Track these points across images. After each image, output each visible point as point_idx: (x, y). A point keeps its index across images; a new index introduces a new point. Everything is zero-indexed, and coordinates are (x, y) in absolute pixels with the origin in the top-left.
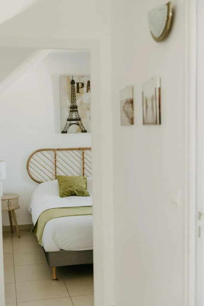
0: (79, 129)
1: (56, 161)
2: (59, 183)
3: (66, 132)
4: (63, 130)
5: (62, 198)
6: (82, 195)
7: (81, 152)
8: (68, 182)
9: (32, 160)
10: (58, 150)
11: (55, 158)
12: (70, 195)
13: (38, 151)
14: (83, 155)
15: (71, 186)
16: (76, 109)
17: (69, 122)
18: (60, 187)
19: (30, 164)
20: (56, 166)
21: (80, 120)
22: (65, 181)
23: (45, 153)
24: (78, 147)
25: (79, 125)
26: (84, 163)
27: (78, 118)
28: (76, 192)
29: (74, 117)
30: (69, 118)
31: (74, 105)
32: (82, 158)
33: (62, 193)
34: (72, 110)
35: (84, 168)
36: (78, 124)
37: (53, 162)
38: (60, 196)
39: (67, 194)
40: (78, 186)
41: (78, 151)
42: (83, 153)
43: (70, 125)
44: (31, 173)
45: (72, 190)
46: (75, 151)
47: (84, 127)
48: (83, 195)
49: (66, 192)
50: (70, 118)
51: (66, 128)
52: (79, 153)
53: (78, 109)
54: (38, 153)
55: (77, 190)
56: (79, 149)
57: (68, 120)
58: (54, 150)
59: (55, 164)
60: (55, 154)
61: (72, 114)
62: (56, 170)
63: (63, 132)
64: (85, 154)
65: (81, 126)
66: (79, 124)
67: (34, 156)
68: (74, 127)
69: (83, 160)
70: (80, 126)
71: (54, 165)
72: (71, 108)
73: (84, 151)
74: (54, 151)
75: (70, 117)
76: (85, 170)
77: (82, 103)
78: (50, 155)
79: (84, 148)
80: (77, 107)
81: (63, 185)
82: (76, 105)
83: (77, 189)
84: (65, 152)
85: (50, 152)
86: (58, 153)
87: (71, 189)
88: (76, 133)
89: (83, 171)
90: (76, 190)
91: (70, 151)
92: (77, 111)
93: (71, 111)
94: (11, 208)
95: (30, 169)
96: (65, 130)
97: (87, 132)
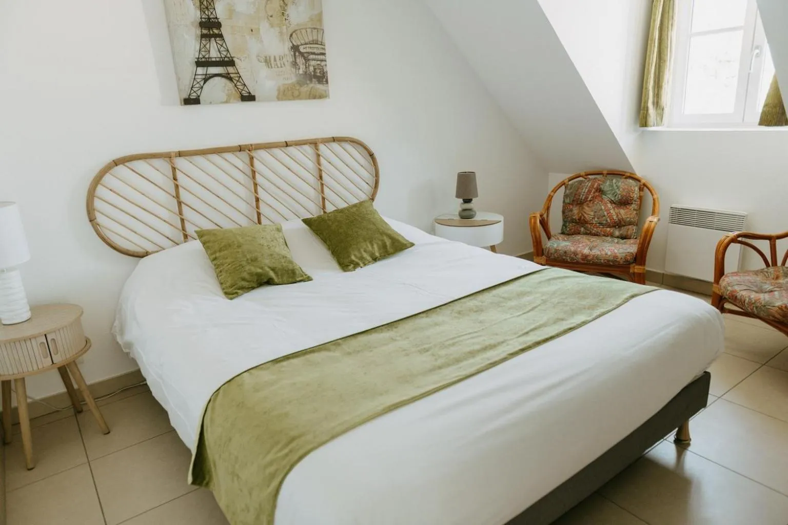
0: (234, 92)
1: (177, 187)
2: (212, 254)
3: (197, 101)
4: (185, 96)
5: (231, 299)
6: (290, 280)
7: (244, 155)
8: (239, 246)
9: (101, 191)
10: (180, 154)
11: (175, 179)
12: (254, 285)
13: (116, 163)
14: (252, 165)
15: (254, 260)
16: (216, 31)
17: (201, 71)
18: (217, 266)
19: (98, 204)
20: (180, 203)
21: (231, 63)
22: (229, 246)
23: (141, 166)
24: (235, 143)
25: (231, 79)
26: (256, 185)
27: (226, 59)
28: (272, 274)
29: (214, 54)
30: (201, 56)
31: (209, 19)
32: (250, 173)
33: (231, 286)
34: (205, 32)
35: (257, 200)
36: (227, 77)
37: (172, 193)
38: (226, 293)
39: (245, 284)
40: (271, 255)
41: (238, 153)
42: (252, 158)
43: (206, 80)
44: (105, 230)
45: (259, 271)
46: (229, 156)
47: (245, 85)
48: (294, 281)
49: (244, 279)
50: (204, 57)
51: (195, 89)
52: (240, 161)
53: (224, 30)
54: (116, 168)
55: (273, 269)
56: (241, 149)
57: (199, 64)
58: (167, 156)
59: (177, 197)
60: (174, 169)
61: (208, 46)
62: (181, 213)
63: (188, 101)
64: (256, 162)
65: (238, 84)
66: (232, 75)
67: (108, 179)
68: (217, 87)
69: (254, 177)
70: (235, 82)
71: (175, 201)
72: (202, 25)
73: (254, 154)
74: (168, 159)
75: (203, 53)
76: (261, 204)
77: (231, 12)
78: (157, 172)
79: (251, 145)
80: (218, 25)
81: (229, 260)
82: (216, 18)
83: (272, 265)
84: (199, 159)
85: (157, 162)
86: (181, 163)
87: (255, 267)
88: (226, 102)
89: (258, 207)
90: (270, 268)
91: (215, 158)
92: (221, 36)
93: (203, 36)
94: (59, 359)
95: (100, 219)
96: (194, 96)
97: (257, 99)
